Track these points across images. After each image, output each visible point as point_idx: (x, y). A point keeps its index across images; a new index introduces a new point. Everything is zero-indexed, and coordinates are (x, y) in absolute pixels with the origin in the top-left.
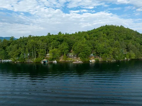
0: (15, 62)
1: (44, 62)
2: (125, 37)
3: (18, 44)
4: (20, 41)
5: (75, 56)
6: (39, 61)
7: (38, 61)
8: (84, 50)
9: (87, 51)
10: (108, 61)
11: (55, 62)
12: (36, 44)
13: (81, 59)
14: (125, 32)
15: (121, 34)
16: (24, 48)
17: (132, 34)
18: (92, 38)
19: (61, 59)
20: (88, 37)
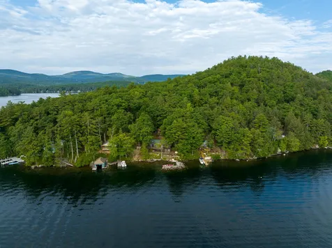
0: (33, 167)
1: (99, 167)
2: (280, 95)
3: (37, 120)
4: (40, 113)
5: (167, 149)
6: (87, 164)
7: (83, 164)
8: (187, 138)
9: (194, 138)
10: (241, 160)
11: (123, 164)
12: (77, 124)
13: (180, 155)
14: (281, 82)
15: (272, 87)
16: (51, 135)
17: (295, 86)
18: (205, 99)
19: (137, 156)
20: (197, 97)
